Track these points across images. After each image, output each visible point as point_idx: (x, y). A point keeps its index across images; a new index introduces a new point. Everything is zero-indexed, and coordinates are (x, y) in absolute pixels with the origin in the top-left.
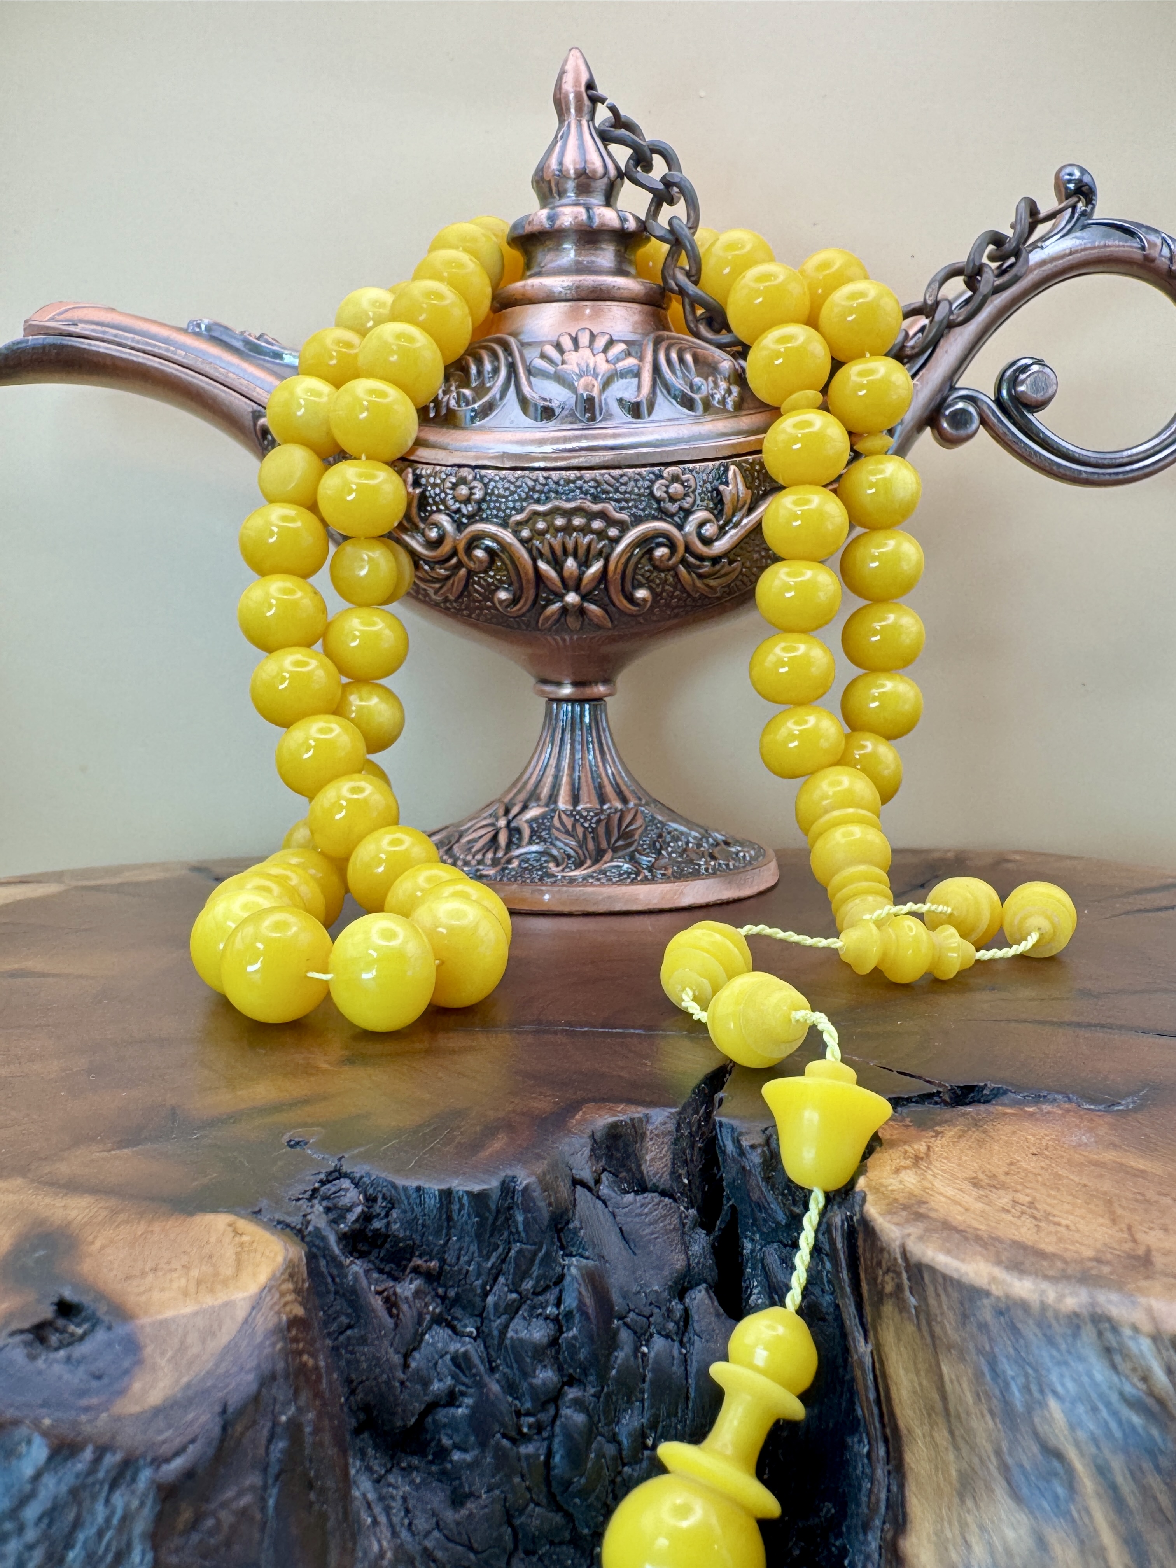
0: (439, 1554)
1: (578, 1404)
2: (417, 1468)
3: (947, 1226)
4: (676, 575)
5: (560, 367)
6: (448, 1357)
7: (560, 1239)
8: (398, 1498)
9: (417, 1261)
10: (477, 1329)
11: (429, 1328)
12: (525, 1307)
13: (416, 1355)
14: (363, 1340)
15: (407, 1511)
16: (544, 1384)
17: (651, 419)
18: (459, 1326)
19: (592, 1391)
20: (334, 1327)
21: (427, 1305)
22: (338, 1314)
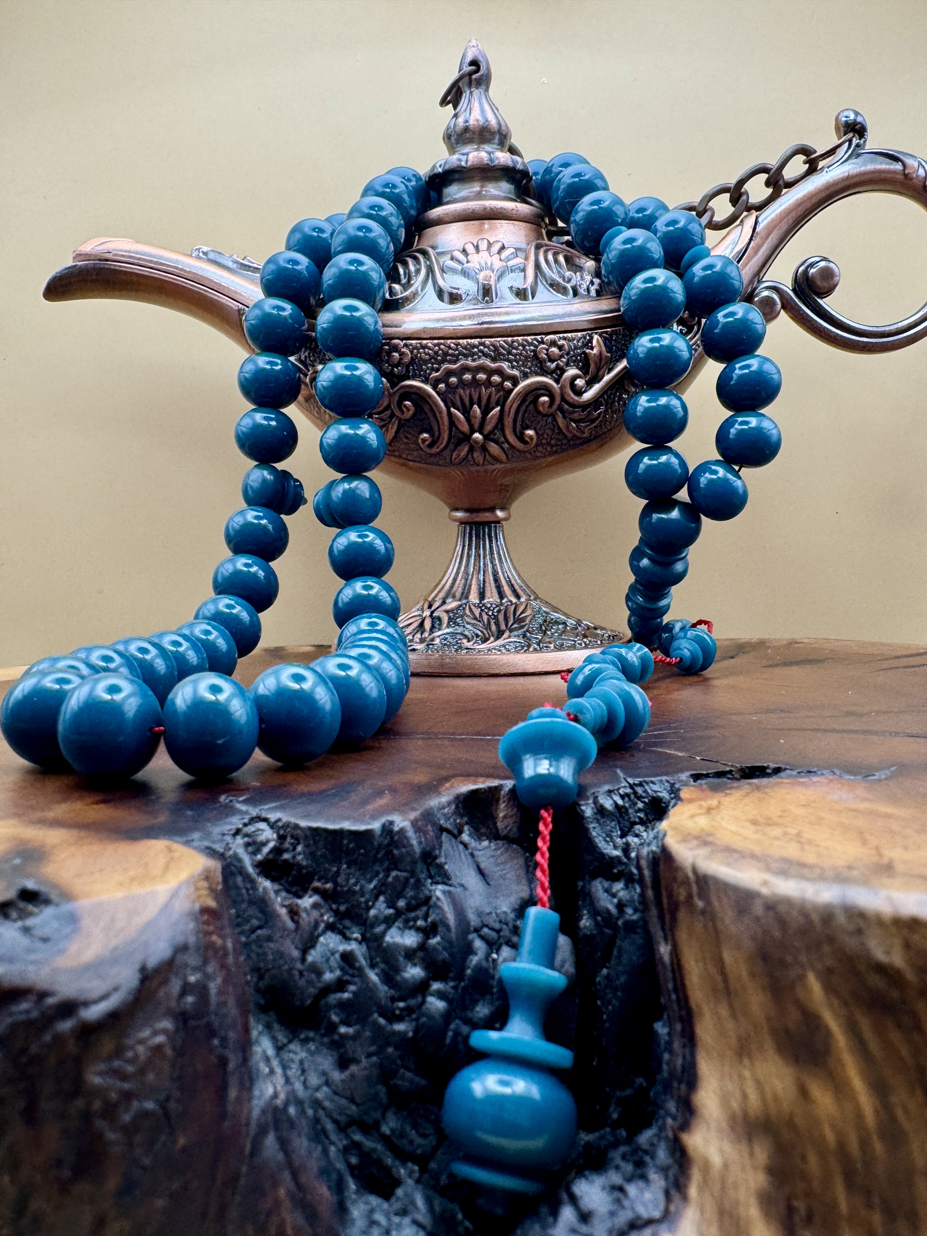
0: (327, 1104)
1: (441, 995)
2: (313, 1040)
3: (729, 850)
4: (555, 419)
5: (465, 265)
6: (337, 956)
7: (428, 870)
8: (297, 1061)
9: (317, 884)
10: (363, 935)
11: (324, 932)
12: (400, 920)
13: (313, 952)
14: (269, 939)
15: (303, 1071)
16: (413, 976)
17: (534, 301)
18: (348, 933)
19: (452, 984)
20: (247, 927)
21: (322, 915)
22: (251, 917)
